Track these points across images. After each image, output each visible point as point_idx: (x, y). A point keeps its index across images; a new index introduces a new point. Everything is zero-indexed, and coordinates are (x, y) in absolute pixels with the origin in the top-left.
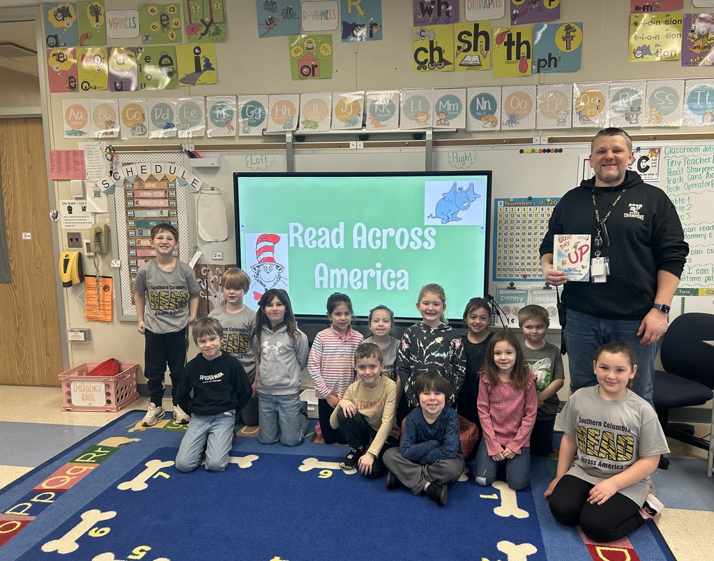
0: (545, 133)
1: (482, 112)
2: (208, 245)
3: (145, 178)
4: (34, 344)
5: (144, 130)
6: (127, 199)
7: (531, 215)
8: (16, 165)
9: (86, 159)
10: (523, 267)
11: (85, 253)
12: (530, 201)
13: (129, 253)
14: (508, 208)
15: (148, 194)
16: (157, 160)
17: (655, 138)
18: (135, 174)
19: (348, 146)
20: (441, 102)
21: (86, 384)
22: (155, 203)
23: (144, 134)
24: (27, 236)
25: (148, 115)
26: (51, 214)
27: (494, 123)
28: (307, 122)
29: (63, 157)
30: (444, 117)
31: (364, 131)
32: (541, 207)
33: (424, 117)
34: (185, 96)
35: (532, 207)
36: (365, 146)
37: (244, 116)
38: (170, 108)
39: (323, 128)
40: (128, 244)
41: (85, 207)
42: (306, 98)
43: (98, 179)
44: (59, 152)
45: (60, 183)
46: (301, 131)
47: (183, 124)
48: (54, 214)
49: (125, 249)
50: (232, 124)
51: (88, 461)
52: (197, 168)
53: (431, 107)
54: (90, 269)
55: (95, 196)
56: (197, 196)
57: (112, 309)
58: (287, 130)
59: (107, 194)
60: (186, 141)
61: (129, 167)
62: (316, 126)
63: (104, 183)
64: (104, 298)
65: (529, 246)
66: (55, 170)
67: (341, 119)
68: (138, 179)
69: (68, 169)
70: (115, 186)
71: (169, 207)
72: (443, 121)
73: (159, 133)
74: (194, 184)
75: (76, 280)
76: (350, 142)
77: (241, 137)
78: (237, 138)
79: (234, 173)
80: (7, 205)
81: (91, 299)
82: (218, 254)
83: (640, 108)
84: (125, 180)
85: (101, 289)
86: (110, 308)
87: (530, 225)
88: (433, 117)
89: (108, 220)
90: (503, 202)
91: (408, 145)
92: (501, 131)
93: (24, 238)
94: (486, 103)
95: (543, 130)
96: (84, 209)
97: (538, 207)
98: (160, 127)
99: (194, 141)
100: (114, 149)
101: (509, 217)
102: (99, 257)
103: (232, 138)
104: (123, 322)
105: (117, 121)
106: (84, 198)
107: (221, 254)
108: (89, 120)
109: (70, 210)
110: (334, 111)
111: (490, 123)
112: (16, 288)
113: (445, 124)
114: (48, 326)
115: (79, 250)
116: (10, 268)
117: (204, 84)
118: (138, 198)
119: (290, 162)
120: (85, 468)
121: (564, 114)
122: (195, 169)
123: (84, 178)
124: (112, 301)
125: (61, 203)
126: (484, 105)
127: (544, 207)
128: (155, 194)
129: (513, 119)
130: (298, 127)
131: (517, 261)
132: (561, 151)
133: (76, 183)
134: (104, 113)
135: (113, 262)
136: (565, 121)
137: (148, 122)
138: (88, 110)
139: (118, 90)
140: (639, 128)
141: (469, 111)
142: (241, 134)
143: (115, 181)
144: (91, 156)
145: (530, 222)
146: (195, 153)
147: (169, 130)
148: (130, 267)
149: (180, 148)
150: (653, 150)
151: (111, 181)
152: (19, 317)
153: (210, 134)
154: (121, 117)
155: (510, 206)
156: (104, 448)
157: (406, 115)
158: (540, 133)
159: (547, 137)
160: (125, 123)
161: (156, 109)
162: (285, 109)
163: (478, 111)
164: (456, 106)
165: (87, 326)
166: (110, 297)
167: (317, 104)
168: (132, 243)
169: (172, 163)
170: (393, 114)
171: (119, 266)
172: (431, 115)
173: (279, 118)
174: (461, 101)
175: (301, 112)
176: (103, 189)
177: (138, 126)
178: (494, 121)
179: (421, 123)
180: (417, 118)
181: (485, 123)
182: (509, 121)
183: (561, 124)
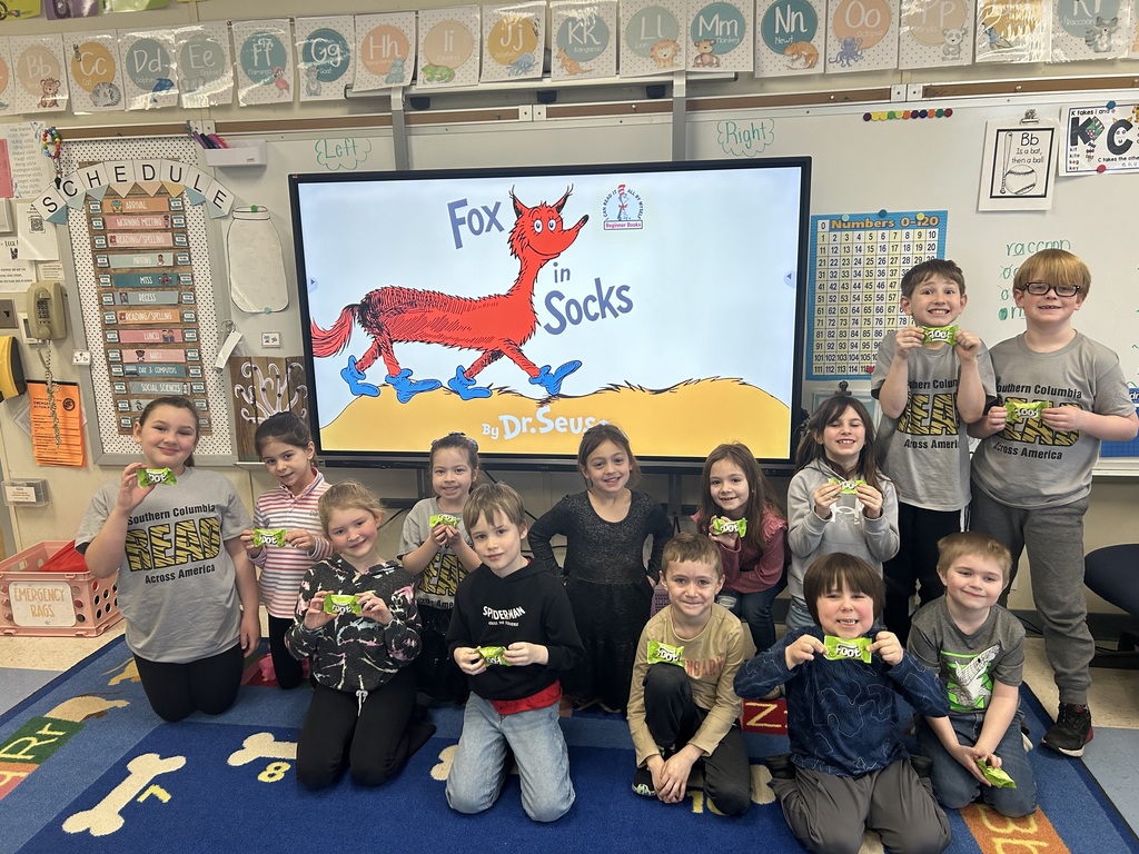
0: (916, 77)
1: (787, 36)
2: (252, 319)
3: (123, 190)
5: (116, 97)
6: (93, 233)
7: (883, 248)
9: (11, 158)
10: (866, 352)
11: (25, 340)
12: (884, 220)
13: (105, 337)
14: (838, 234)
15: (133, 223)
16: (144, 155)
18: (104, 183)
19: (515, 115)
20: (701, 17)
21: (37, 587)
22: (148, 240)
23: (117, 103)
25: (121, 66)
27: (811, 59)
28: (433, 68)
30: (710, 49)
31: (547, 83)
32: (905, 231)
33: (669, 51)
34: (191, 23)
35: (886, 232)
36: (550, 114)
37: (308, 58)
39: (465, 81)
40: (103, 321)
41: (16, 250)
42: (429, 20)
43: (35, 196)
46: (422, 87)
47: (190, 80)
49: (98, 329)
52: (222, 168)
53: (683, 30)
54: (36, 370)
55: (34, 229)
56: (225, 224)
57: (83, 444)
58: (393, 85)
59: (55, 224)
60: (198, 114)
61: (91, 170)
62: (452, 76)
63: (47, 202)
64: (65, 423)
65: (880, 310)
67: (500, 61)
68: (111, 193)
70: (68, 207)
71: (174, 248)
72: (707, 58)
73: (142, 101)
74: (218, 201)
75: (10, 390)
76: (520, 108)
77: (305, 105)
79: (290, 176)
81: (42, 425)
82: (272, 336)
83: (1116, 19)
84: (87, 196)
85: (59, 406)
86: (78, 441)
87: (882, 267)
88: (687, 49)
89: (61, 277)
90: (827, 222)
91: (635, 111)
92: (824, 76)
94: (794, 17)
95: (912, 71)
96: (14, 255)
97: (899, 231)
98: (145, 88)
99: (214, 114)
100: (61, 135)
101: (841, 252)
102: (51, 345)
103: (287, 106)
104: (104, 467)
105: (63, 78)
106: (13, 233)
107: (277, 336)
108: (11, 79)
110: (485, 44)
111: (803, 60)
113: (711, 64)
115: (13, 333)
118: (114, 231)
119: (402, 150)
120: (10, 775)
121: (958, 37)
122: (219, 172)
123: (9, 194)
124: (82, 428)
126: (790, 22)
127: (911, 231)
128: (146, 222)
129: (850, 51)
130: (414, 78)
131: (855, 340)
132: (948, 113)
134: (38, 63)
135: (77, 354)
136: (960, 50)
137: (121, 79)
138: (7, 59)
139: (60, 17)
140: (1112, 62)
141: (759, 37)
142: (304, 98)
143: (67, 198)
144: (20, 150)
145: (883, 261)
146: (214, 139)
147: (164, 93)
148: (110, 364)
149: (186, 128)
151: (60, 199)
153: (244, 99)
154: (70, 69)
155: (842, 229)
157: (631, 47)
158: (906, 76)
159: (922, 85)
160: (79, 82)
161: (135, 52)
162: (387, 45)
163: (778, 35)
164: (732, 26)
165: (39, 474)
166: (78, 421)
167: (452, 32)
168: (110, 317)
169: (173, 159)
170: (604, 46)
171: (88, 362)
172: (683, 46)
173: (377, 63)
174: (745, 15)
175: (420, 48)
176: (46, 215)
177: (105, 89)
178: (810, 55)
179: (663, 64)
180: (653, 53)
181: (793, 60)
182: (841, 55)
183: (950, 56)
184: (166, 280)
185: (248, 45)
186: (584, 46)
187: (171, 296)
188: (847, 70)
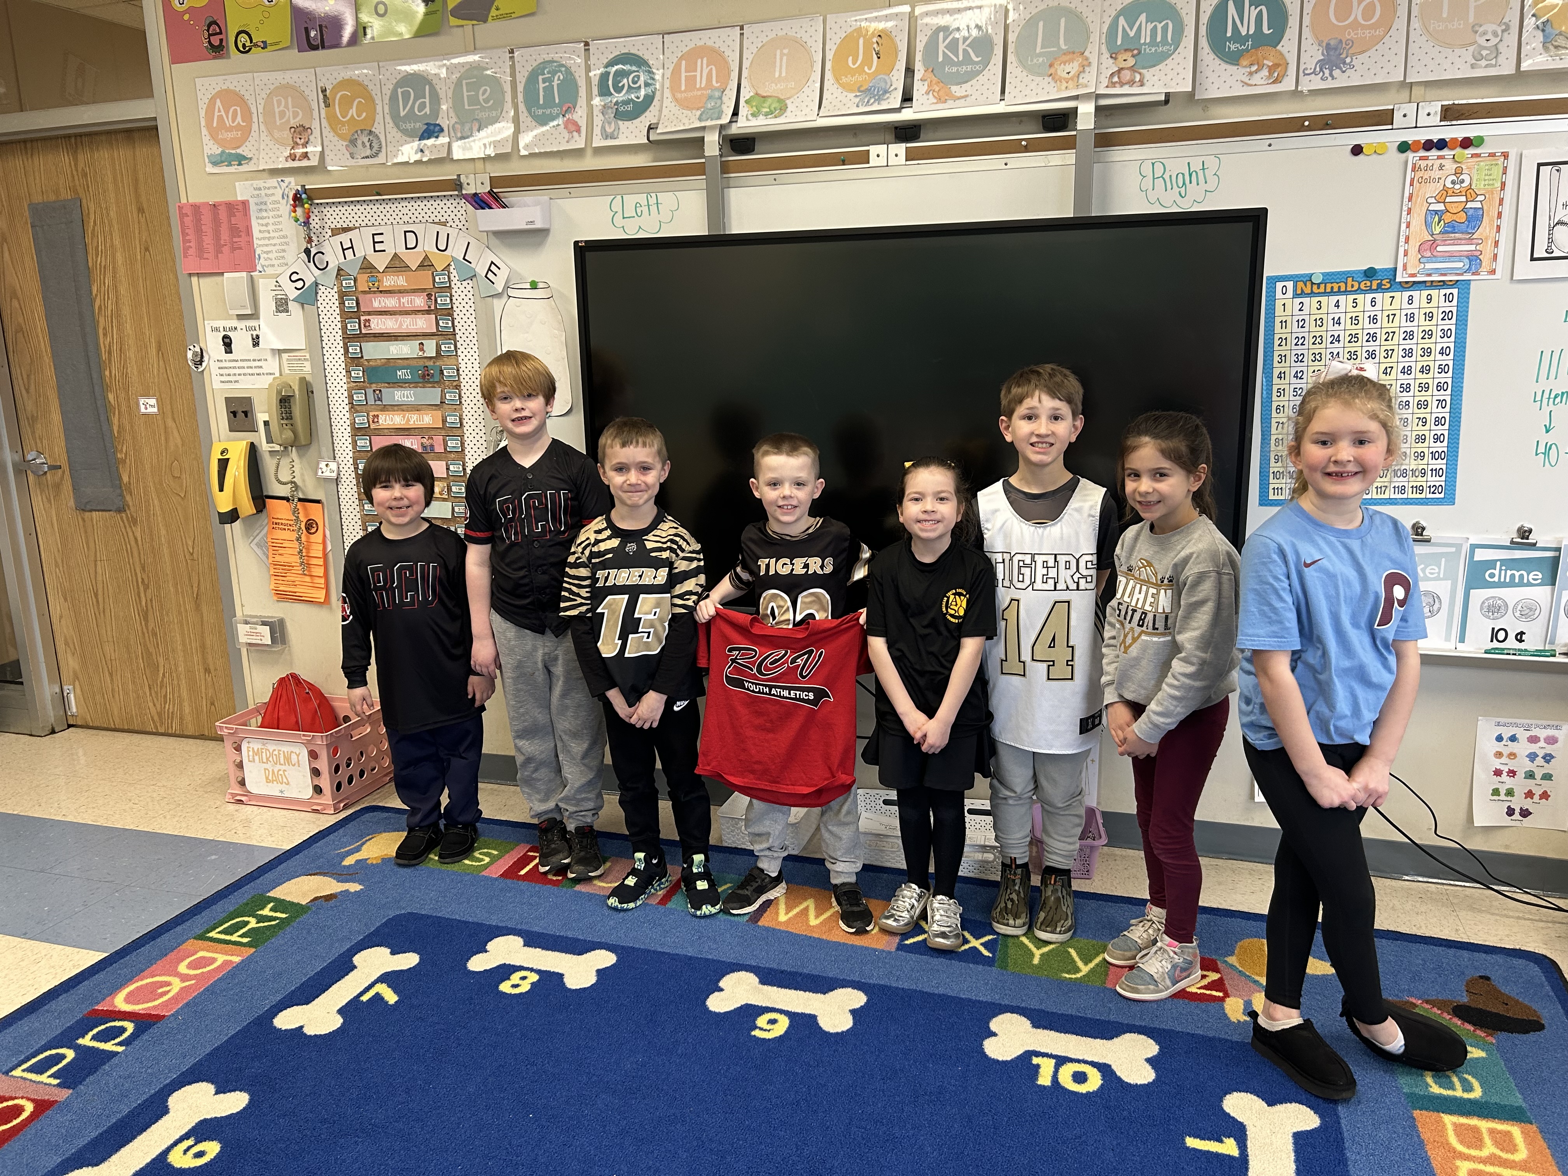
0: (1431, 93)
1: (1243, 40)
4: (180, 648)
6: (346, 315)
7: (1374, 319)
8: (117, 242)
9: (254, 223)
11: (264, 447)
12: (1375, 279)
13: (354, 443)
14: (1306, 300)
15: (390, 302)
16: (406, 218)
18: (360, 254)
19: (864, 158)
20: (1121, 19)
21: (271, 747)
22: (409, 324)
24: (149, 405)
25: (382, 108)
26: (190, 355)
27: (1277, 71)
29: (206, 218)
30: (1131, 62)
31: (907, 115)
32: (1407, 294)
33: (1074, 67)
34: (466, 52)
35: (1379, 296)
36: (911, 156)
37: (604, 92)
38: (432, 88)
39: (799, 115)
40: (353, 424)
41: (258, 337)
42: (756, 36)
43: (280, 270)
44: (196, 208)
45: (203, 281)
46: (746, 124)
48: (195, 354)
49: (347, 434)
51: (234, 938)
52: (498, 234)
53: (1095, 38)
55: (278, 311)
56: (498, 304)
57: (328, 575)
58: (709, 123)
59: (302, 304)
60: (470, 167)
61: (345, 238)
62: (783, 109)
63: (294, 277)
64: (309, 550)
66: (191, 251)
67: (846, 87)
68: (367, 267)
69: (218, 250)
70: (317, 284)
71: (438, 334)
72: (1126, 75)
74: (490, 275)
75: (247, 507)
76: (871, 148)
77: (599, 151)
78: (589, 152)
79: (576, 243)
80: (105, 335)
81: (281, 551)
84: (339, 269)
85: (301, 527)
86: (320, 571)
87: (1372, 346)
88: (1099, 64)
89: (307, 369)
90: (1290, 285)
91: (1026, 149)
92: (1296, 94)
93: (143, 410)
94: (1254, 13)
95: (1427, 84)
96: (256, 342)
97: (1397, 295)
98: (410, 134)
99: (489, 166)
100: (310, 194)
101: (1310, 325)
102: (294, 454)
103: (578, 153)
105: (315, 125)
106: (255, 316)
108: (255, 127)
109: (227, 344)
110: (828, 65)
111: (1265, 72)
112: (135, 522)
113: (1132, 83)
114: (205, 609)
115: (250, 437)
116: (120, 478)
117: (508, 16)
118: (369, 313)
119: (717, 209)
120: (221, 959)
121: (1495, 34)
122: (492, 238)
123: (251, 268)
124: (325, 556)
125: (208, 329)
126: (1248, 20)
127: (1416, 294)
128: (406, 301)
129: (1334, 57)
130: (735, 113)
132: (1478, 142)
133: (233, 280)
134: (286, 106)
135: (322, 465)
136: (1498, 53)
137: (383, 125)
138: (251, 101)
139: (314, 48)
141: (1203, 42)
142: (598, 142)
143: (317, 272)
144: (264, 214)
145: (1373, 337)
146: (489, 198)
147: (431, 142)
149: (457, 185)
151: (310, 275)
152: (146, 587)
153: (527, 146)
154: (323, 114)
155: (1312, 294)
156: (281, 905)
157: (1022, 63)
158: (1417, 92)
159: (1439, 104)
160: (334, 129)
161: (400, 90)
162: (703, 70)
163: (1230, 39)
164: (1165, 29)
165: (275, 610)
166: (321, 547)
167: (786, 51)
168: (361, 420)
169: (440, 223)
170: (986, 63)
171: (334, 475)
172: (1094, 60)
173: (690, 94)
174: (1183, 13)
175: (745, 73)
176: (293, 294)
178: (1276, 66)
179: (1064, 85)
180: (1052, 71)
181: (1251, 74)
182: (1322, 64)
183: (1483, 63)
184: (427, 374)
185: (532, 78)
186: (959, 64)
187: (433, 395)
188: (1330, 84)
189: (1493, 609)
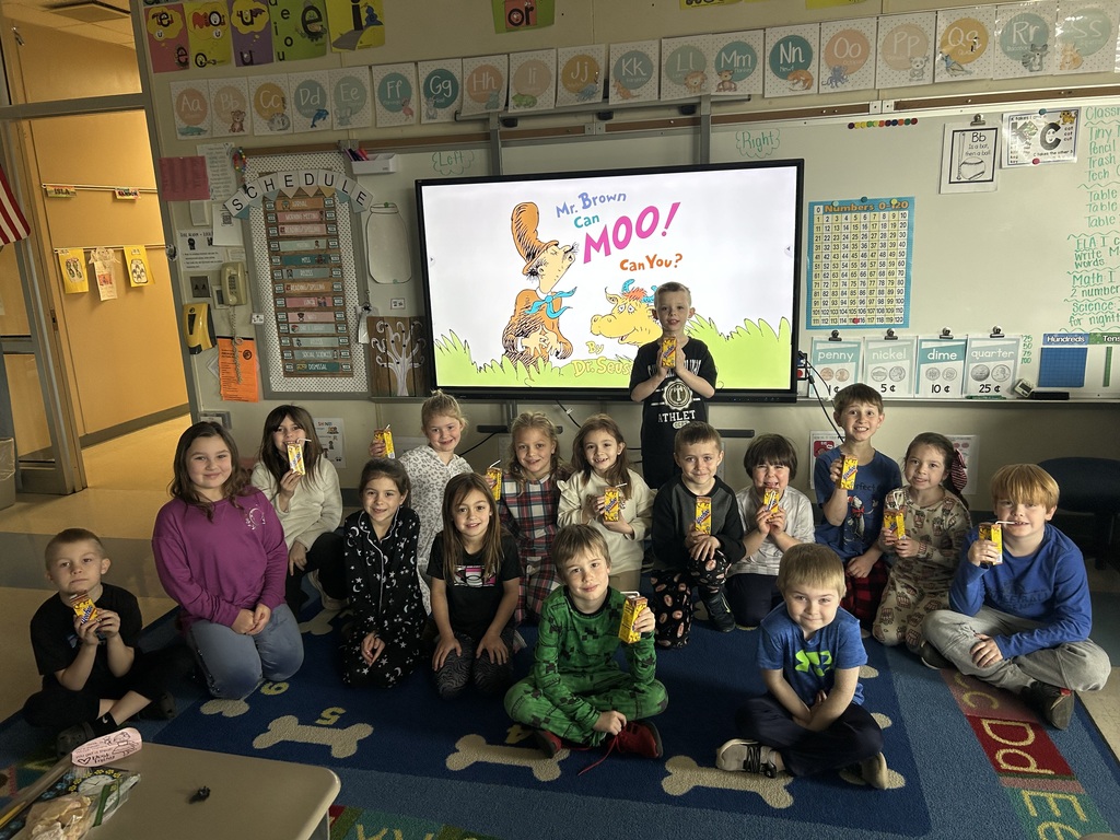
0: (889, 95)
1: (789, 65)
2: (385, 288)
3: (290, 193)
5: (286, 122)
6: (268, 225)
7: (865, 227)
9: (208, 170)
10: (853, 307)
12: (866, 205)
13: (275, 303)
14: (830, 216)
15: (297, 217)
16: (306, 166)
17: (1070, 94)
18: (277, 188)
19: (582, 130)
20: (723, 54)
22: (308, 230)
23: (287, 128)
25: (290, 100)
28: (520, 96)
29: (177, 167)
31: (606, 106)
32: (882, 213)
33: (698, 80)
35: (868, 214)
36: (608, 128)
37: (427, 92)
38: (321, 87)
39: (545, 106)
40: (274, 291)
41: (211, 239)
42: (518, 60)
43: (226, 198)
44: (170, 160)
46: (512, 111)
47: (340, 110)
48: (170, 250)
49: (270, 297)
50: (410, 106)
53: (709, 64)
54: (223, 327)
55: (225, 223)
56: (365, 217)
57: (257, 384)
58: (491, 111)
59: (240, 219)
60: (345, 134)
61: (267, 179)
62: (535, 102)
63: (236, 203)
64: (245, 369)
65: (863, 274)
66: (167, 187)
67: (571, 90)
68: (282, 195)
69: (185, 186)
70: (250, 207)
71: (328, 235)
72: (727, 85)
74: (360, 200)
75: (207, 344)
76: (587, 125)
77: (425, 126)
78: (419, 127)
79: (416, 181)
81: (228, 370)
82: (399, 301)
83: (1046, 45)
84: (264, 197)
85: (240, 356)
86: (253, 382)
87: (864, 241)
88: (712, 78)
89: (243, 257)
90: (821, 207)
91: (675, 125)
92: (819, 95)
94: (794, 51)
95: (886, 90)
96: (210, 242)
97: (877, 213)
98: (307, 116)
100: (246, 153)
101: (832, 229)
103: (412, 127)
106: (209, 226)
107: (404, 301)
108: (209, 112)
109: (192, 244)
110: (560, 77)
111: (801, 83)
113: (730, 89)
115: (208, 301)
117: (368, 46)
118: (283, 224)
119: (495, 159)
121: (921, 62)
122: (361, 178)
123: (208, 197)
125: (178, 235)
126: (791, 55)
127: (887, 213)
128: (307, 216)
129: (838, 76)
130: (507, 105)
131: (844, 298)
132: (914, 121)
133: (196, 205)
134: (229, 100)
135: (255, 316)
136: (923, 73)
137: (291, 111)
138: (206, 96)
139: (245, 64)
141: (767, 67)
143: (250, 199)
144: (215, 164)
145: (865, 236)
146: (360, 154)
147: (321, 121)
148: (279, 323)
149: (338, 145)
150: (1066, 113)
151: (245, 201)
154: (253, 103)
155: (833, 212)
157: (669, 77)
158: (881, 94)
159: (893, 101)
160: (259, 113)
161: (301, 90)
162: (486, 80)
163: (782, 65)
164: (747, 59)
165: (225, 407)
167: (535, 69)
168: (279, 288)
169: (327, 169)
170: (649, 77)
171: (263, 322)
172: (709, 76)
173: (479, 93)
174: (756, 51)
175: (511, 80)
176: (235, 213)
177: (277, 117)
178: (807, 80)
179: (693, 90)
180: (686, 82)
181: (794, 84)
182: (831, 79)
183: (916, 78)
184: (320, 259)
185: (384, 82)
186: (634, 77)
187: (322, 272)
188: (836, 90)
189: (932, 374)
